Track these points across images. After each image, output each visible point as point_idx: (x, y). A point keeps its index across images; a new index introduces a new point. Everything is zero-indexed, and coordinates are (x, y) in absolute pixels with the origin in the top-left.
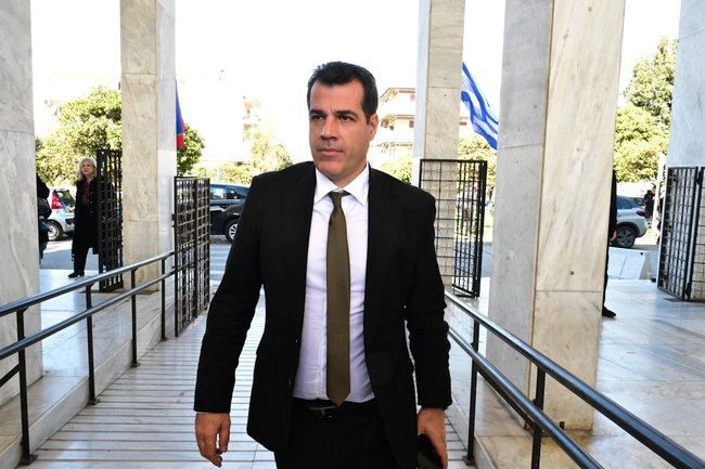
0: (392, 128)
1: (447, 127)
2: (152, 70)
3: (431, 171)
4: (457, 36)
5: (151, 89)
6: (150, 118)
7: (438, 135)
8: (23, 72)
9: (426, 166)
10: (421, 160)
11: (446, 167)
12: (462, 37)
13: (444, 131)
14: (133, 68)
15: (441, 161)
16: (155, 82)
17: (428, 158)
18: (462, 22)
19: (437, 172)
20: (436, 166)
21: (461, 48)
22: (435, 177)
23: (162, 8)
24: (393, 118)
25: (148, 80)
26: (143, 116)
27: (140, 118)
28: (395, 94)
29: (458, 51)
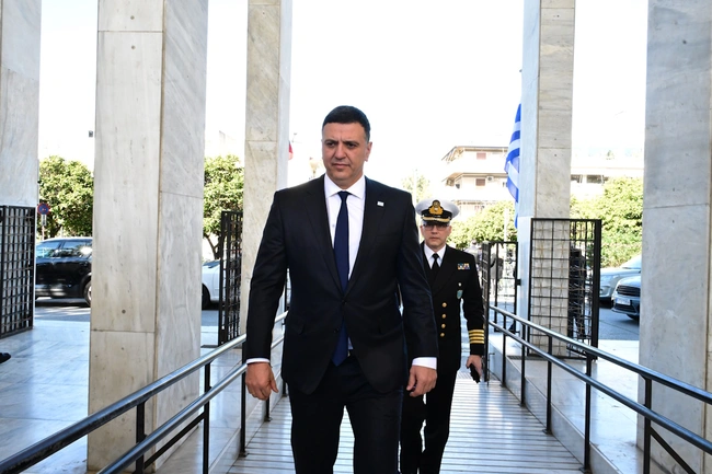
0: (458, 186)
1: (558, 186)
2: (274, 138)
3: (542, 231)
4: (567, 98)
5: (272, 156)
6: (270, 182)
7: (549, 194)
8: (200, 144)
9: (538, 225)
10: (532, 220)
11: (559, 226)
12: (571, 99)
13: (555, 190)
14: (256, 136)
15: (553, 220)
16: (275, 148)
17: (539, 217)
18: (571, 85)
19: (548, 230)
20: (548, 225)
21: (571, 109)
22: (548, 236)
23: (282, 81)
24: (459, 176)
25: (270, 146)
26: (264, 180)
27: (261, 182)
28: (460, 152)
29: (568, 113)
